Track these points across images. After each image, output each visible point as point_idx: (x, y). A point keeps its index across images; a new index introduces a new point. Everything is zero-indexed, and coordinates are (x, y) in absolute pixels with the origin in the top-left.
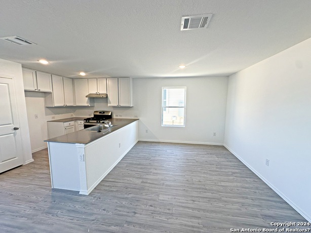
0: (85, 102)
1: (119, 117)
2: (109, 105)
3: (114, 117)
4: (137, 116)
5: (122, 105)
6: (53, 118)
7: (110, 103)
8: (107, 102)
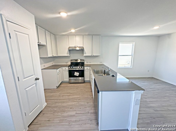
0: (66, 53)
1: (89, 63)
2: (85, 55)
3: (85, 63)
4: (101, 62)
5: (94, 55)
6: (44, 66)
7: (86, 54)
8: (83, 53)
